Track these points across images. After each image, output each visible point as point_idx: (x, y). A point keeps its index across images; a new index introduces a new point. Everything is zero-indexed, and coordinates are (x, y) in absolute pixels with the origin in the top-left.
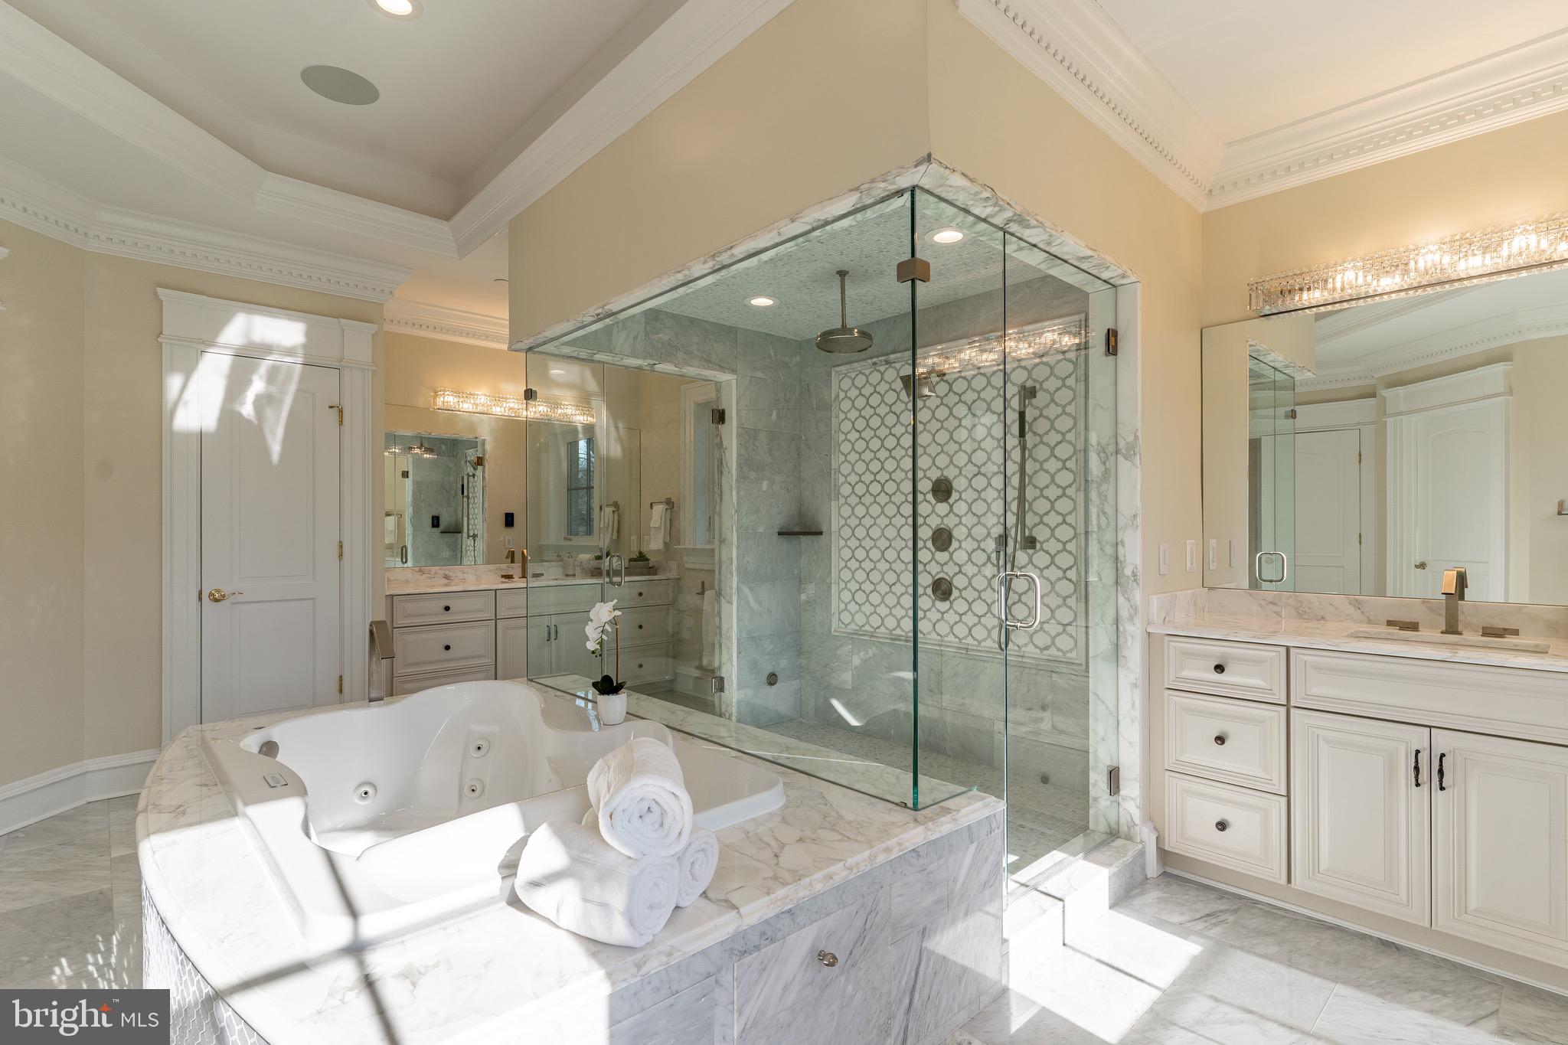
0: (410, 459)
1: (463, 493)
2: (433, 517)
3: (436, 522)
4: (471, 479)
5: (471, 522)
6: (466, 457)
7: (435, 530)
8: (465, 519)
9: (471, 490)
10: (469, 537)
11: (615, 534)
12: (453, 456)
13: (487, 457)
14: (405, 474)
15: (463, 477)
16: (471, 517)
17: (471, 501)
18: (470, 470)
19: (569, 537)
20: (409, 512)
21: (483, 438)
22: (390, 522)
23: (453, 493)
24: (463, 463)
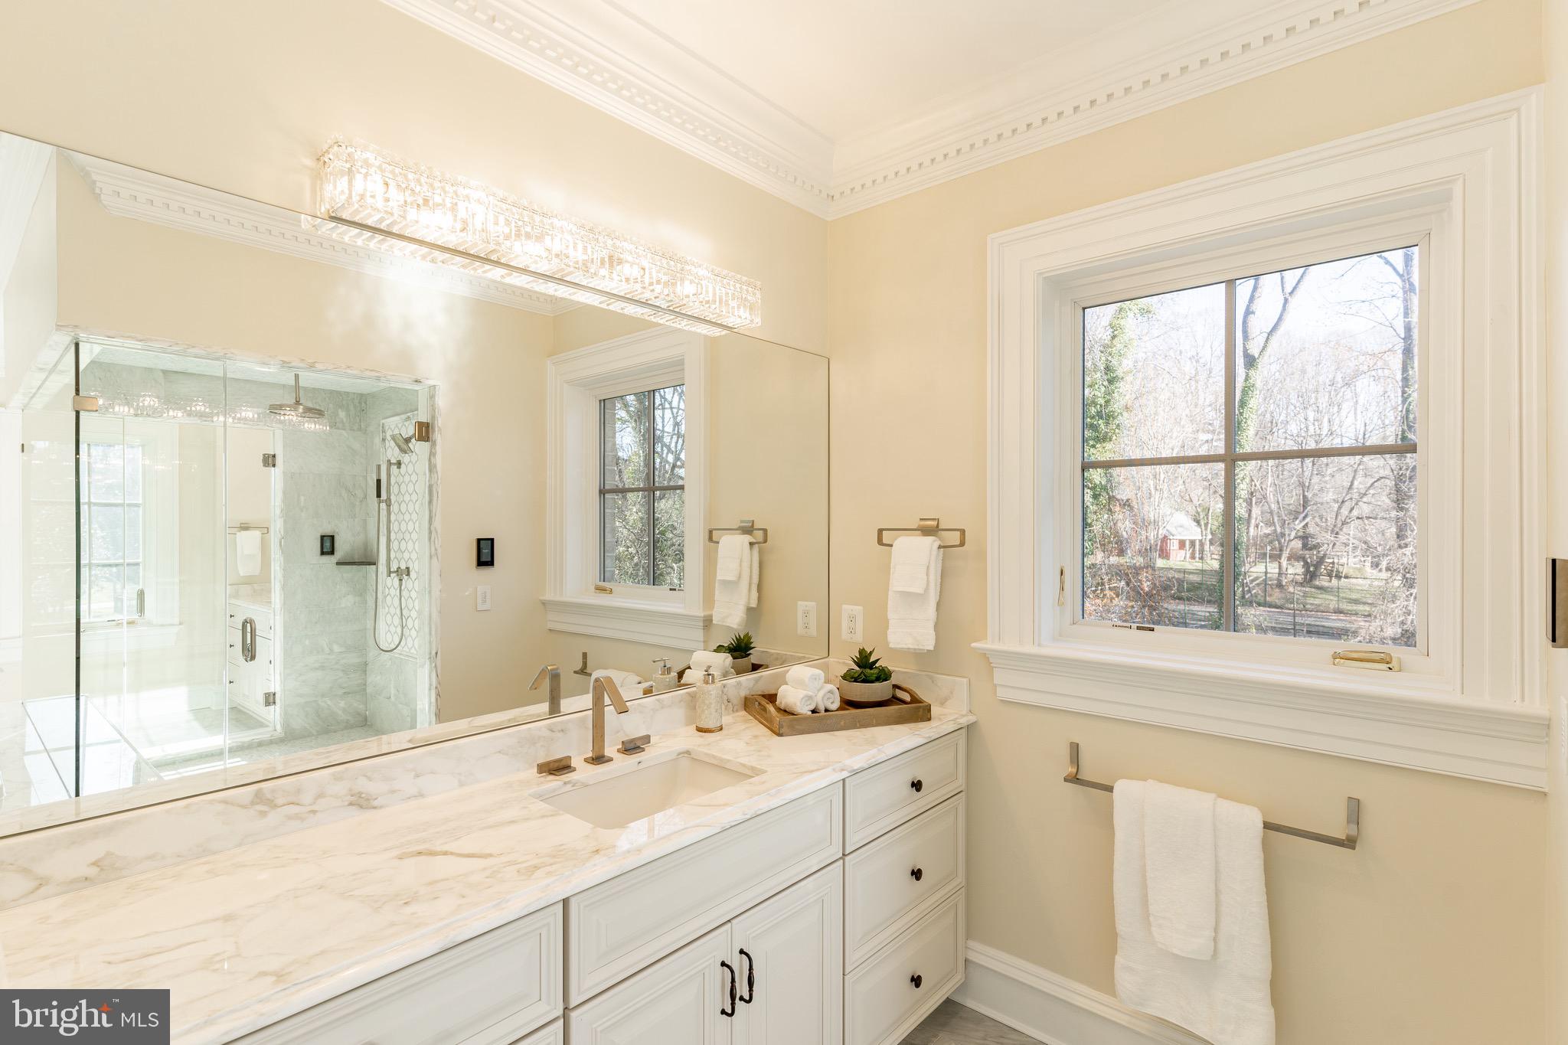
0: (279, 433)
1: (379, 495)
2: (322, 537)
3: (328, 545)
4: (394, 468)
5: (395, 545)
6: (384, 432)
7: (326, 559)
8: (383, 540)
9: (394, 489)
10: (389, 573)
11: (755, 594)
12: (360, 429)
13: (440, 422)
14: (270, 460)
15: (379, 467)
16: (393, 536)
17: (395, 508)
18: (393, 453)
19: (606, 585)
20: (277, 526)
21: (431, 382)
22: (249, 541)
23: (359, 493)
24: (377, 440)
